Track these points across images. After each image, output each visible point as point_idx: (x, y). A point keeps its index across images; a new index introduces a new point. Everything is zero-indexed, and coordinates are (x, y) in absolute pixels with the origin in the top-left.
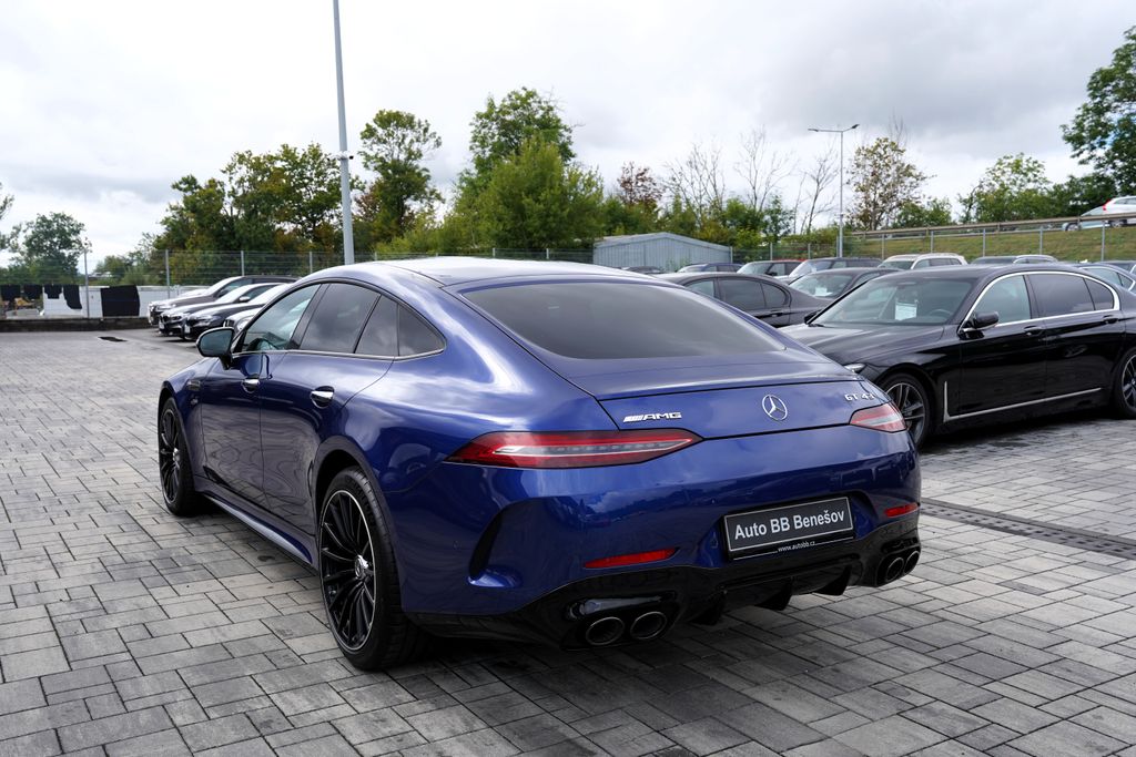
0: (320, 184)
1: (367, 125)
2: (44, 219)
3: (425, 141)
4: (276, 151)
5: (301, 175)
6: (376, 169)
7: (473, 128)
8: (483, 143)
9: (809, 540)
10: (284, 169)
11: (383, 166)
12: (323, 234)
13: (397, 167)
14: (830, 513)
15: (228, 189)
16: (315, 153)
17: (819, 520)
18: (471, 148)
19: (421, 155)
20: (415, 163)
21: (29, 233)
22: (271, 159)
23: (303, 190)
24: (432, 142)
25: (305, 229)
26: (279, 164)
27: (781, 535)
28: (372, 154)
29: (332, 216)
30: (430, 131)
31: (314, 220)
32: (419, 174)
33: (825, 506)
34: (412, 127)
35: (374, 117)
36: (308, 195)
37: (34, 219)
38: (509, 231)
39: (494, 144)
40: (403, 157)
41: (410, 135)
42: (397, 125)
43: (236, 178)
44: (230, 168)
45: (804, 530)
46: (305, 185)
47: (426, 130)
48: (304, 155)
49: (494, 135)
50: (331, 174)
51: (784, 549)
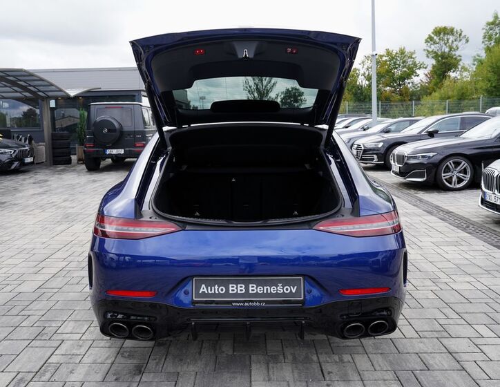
0: (404, 67)
1: (429, 35)
2: (288, 90)
3: (460, 40)
4: (383, 52)
5: (395, 63)
6: (433, 57)
7: (484, 31)
8: (490, 38)
9: (260, 302)
10: (386, 61)
11: (436, 56)
12: (404, 92)
13: (443, 56)
14: (283, 286)
15: (362, 72)
16: (402, 52)
17: (273, 290)
18: (483, 42)
19: (458, 48)
20: (453, 53)
21: (282, 96)
22: (381, 56)
23: (396, 70)
24: (464, 41)
25: (395, 90)
26: (384, 59)
27: (236, 295)
28: (430, 50)
29: (409, 83)
30: (463, 34)
31: (400, 85)
32: (456, 59)
33: (280, 281)
34: (453, 34)
35: (432, 31)
36: (398, 72)
37: (284, 90)
38: (495, 87)
39: (496, 39)
40: (447, 50)
41: (451, 38)
42: (444, 34)
43: (366, 67)
44: (363, 62)
45: (257, 295)
46: (396, 68)
47: (460, 35)
48: (396, 53)
49: (496, 34)
50: (410, 61)
51: (238, 304)
